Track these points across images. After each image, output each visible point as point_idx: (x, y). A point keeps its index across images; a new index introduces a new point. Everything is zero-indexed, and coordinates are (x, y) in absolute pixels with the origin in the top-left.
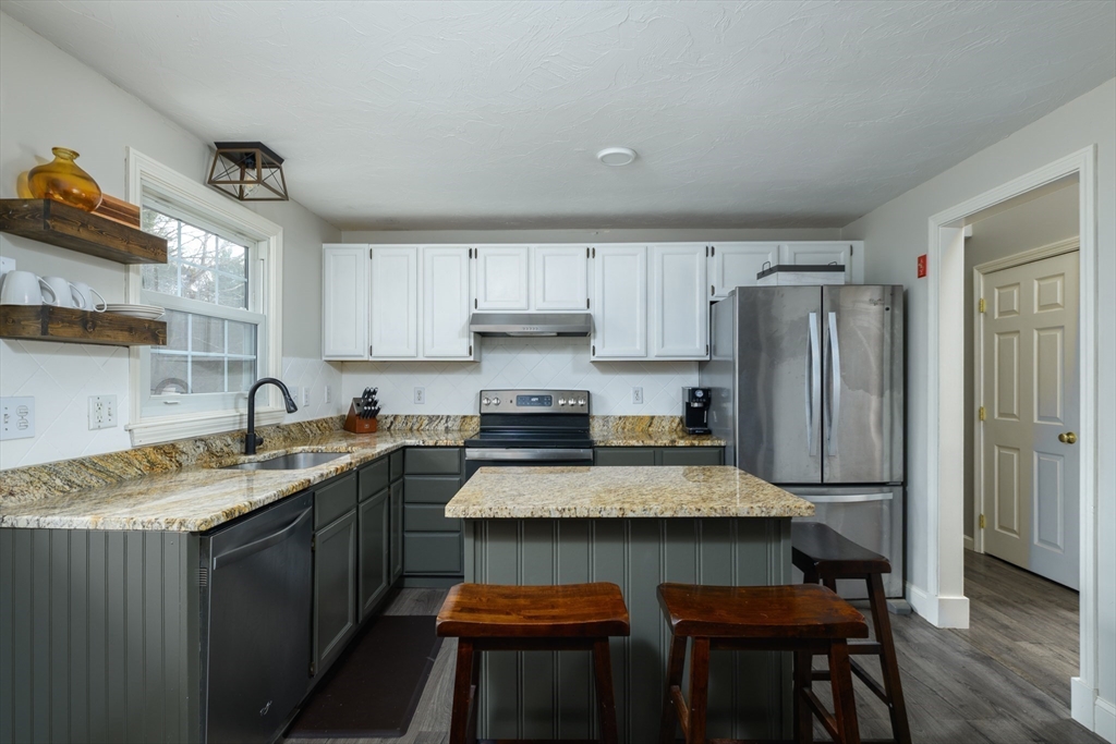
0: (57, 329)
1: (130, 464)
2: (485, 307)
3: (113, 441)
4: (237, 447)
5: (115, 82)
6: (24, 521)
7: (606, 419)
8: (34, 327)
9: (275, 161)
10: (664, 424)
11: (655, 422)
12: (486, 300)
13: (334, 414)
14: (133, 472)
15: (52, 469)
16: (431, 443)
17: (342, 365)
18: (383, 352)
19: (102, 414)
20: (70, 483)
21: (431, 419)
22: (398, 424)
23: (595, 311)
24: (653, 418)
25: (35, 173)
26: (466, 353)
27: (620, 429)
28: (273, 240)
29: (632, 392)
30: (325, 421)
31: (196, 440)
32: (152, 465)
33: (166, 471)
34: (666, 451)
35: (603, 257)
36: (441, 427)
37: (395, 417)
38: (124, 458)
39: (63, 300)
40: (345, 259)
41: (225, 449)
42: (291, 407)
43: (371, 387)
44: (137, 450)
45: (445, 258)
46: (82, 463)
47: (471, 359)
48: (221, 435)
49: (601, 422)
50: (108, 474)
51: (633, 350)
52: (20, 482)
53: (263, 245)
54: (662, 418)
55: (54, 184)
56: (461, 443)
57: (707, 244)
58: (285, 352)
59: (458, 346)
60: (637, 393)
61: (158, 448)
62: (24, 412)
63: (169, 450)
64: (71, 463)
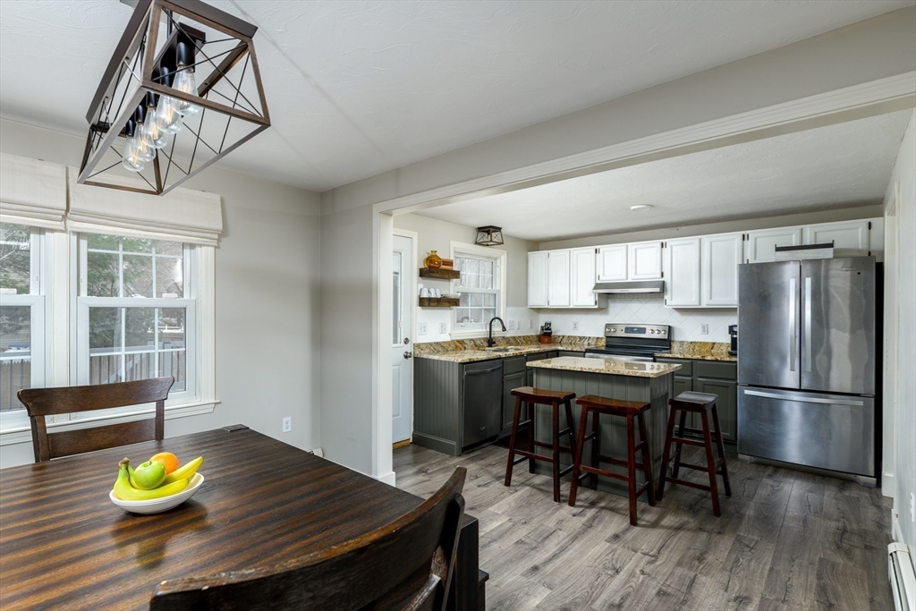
0: (431, 304)
1: (450, 345)
2: (604, 279)
3: (445, 338)
4: (486, 344)
5: (446, 221)
6: (425, 356)
7: (682, 343)
8: (427, 303)
9: (498, 229)
10: (722, 348)
11: (715, 346)
12: (604, 275)
13: (534, 334)
14: (451, 348)
15: (431, 344)
16: (570, 349)
17: (539, 310)
18: (554, 304)
19: (443, 329)
20: (435, 348)
21: (581, 338)
22: (565, 341)
23: (666, 278)
24: (714, 344)
25: (427, 259)
26: (593, 303)
27: (691, 350)
28: (502, 257)
29: (700, 327)
30: (529, 337)
31: (471, 340)
32: (456, 347)
33: (461, 349)
34: (699, 362)
35: (672, 247)
36: (586, 343)
37: (563, 337)
38: (448, 343)
39: (433, 296)
40: (537, 258)
41: (481, 343)
42: (504, 329)
43: (548, 321)
44: (452, 341)
45: (583, 254)
46: (437, 343)
47: (596, 307)
48: (479, 339)
49: (678, 344)
50: (444, 347)
51: (692, 302)
52: (424, 346)
53: (499, 260)
54: (721, 344)
55: (431, 261)
56: (584, 350)
57: (744, 232)
58: (508, 305)
59: (589, 301)
60: (703, 327)
61: (458, 341)
62: (425, 327)
63: (461, 342)
64: (435, 343)
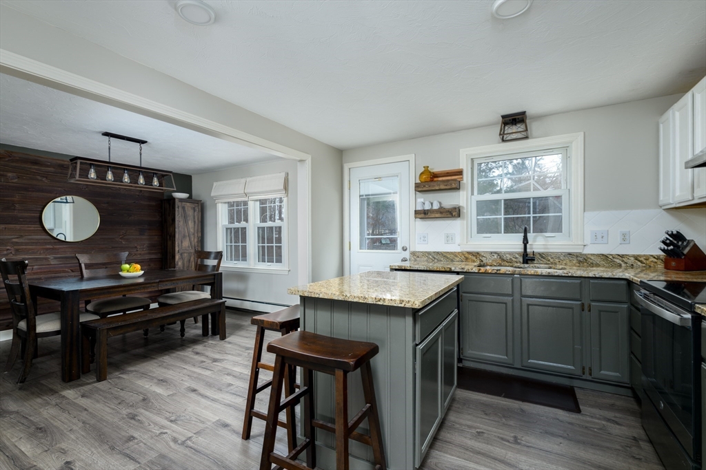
0: (430, 215)
1: (456, 256)
3: (453, 248)
14: (458, 259)
15: (429, 253)
19: (449, 240)
20: (435, 258)
25: (422, 174)
32: (467, 259)
33: (474, 261)
38: (455, 254)
41: (514, 259)
44: (460, 252)
46: (438, 253)
48: (510, 253)
50: (448, 258)
52: (420, 255)
53: (569, 149)
61: (470, 253)
63: (475, 254)
64: (434, 252)
